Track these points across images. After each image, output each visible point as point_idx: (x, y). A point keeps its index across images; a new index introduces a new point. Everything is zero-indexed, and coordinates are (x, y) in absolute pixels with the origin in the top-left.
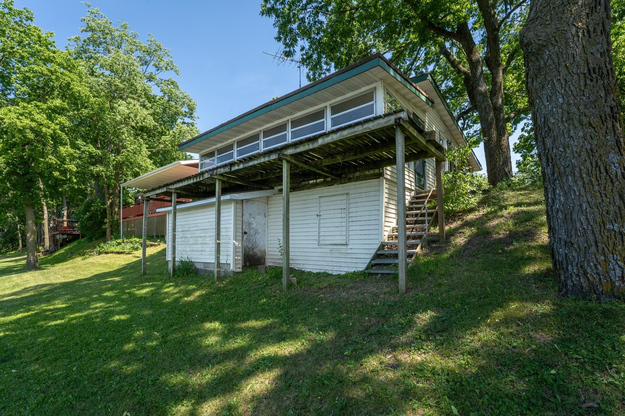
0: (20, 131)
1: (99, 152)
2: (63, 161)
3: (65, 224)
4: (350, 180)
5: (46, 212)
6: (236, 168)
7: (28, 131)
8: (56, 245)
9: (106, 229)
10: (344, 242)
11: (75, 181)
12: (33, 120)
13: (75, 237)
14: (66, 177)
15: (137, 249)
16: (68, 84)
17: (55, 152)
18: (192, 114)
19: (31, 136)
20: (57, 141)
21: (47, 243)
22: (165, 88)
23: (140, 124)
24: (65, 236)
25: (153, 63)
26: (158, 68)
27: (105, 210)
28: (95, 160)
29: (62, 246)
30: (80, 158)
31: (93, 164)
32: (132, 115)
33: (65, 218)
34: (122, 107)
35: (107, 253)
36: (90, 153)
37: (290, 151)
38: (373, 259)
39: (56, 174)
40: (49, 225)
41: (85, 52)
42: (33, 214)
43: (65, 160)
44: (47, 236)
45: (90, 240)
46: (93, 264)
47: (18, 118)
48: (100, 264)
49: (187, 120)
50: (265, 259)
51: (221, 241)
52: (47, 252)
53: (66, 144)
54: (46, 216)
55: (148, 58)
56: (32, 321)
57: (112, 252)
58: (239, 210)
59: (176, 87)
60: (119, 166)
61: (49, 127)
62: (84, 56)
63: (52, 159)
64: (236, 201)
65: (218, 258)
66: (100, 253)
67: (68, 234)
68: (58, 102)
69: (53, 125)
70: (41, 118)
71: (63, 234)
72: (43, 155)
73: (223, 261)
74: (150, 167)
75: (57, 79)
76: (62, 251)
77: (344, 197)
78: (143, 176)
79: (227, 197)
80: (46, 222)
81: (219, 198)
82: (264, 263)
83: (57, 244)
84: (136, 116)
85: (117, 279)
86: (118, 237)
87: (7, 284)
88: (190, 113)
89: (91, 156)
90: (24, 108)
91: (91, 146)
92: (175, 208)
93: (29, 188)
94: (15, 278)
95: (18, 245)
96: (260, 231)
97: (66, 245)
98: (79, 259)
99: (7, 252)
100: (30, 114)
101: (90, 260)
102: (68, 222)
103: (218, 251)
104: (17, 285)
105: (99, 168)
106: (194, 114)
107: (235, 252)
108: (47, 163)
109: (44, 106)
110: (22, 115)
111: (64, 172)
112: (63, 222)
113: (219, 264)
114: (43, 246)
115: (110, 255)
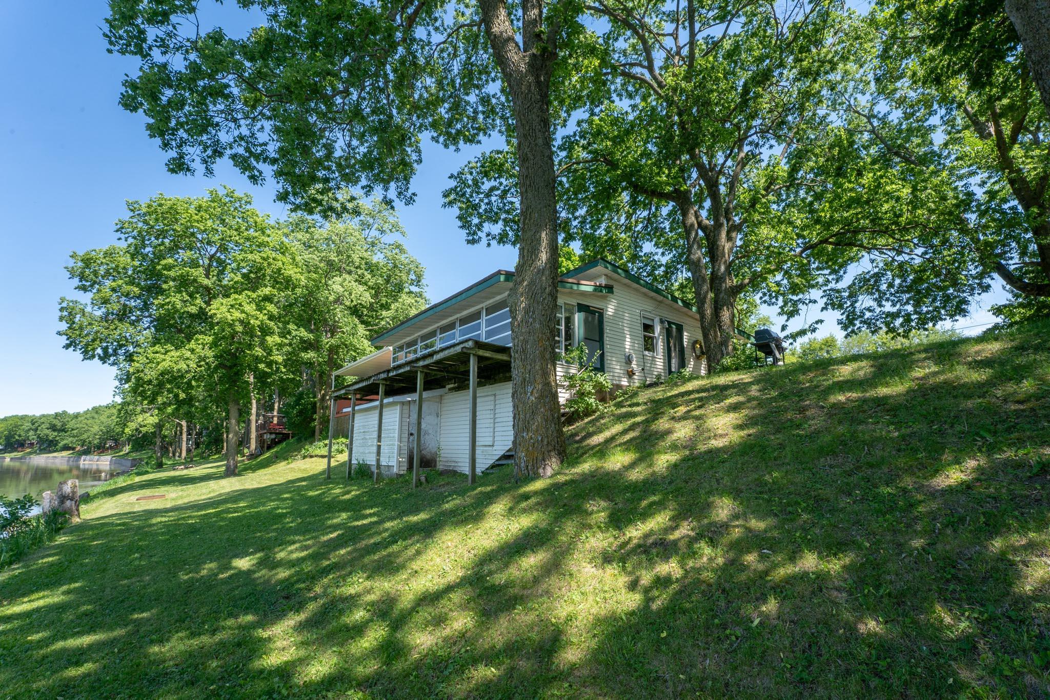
0: (231, 325)
1: (311, 336)
2: (270, 353)
3: (275, 420)
4: (495, 382)
5: (254, 405)
6: (391, 374)
7: (237, 323)
8: (262, 447)
9: (315, 426)
10: (491, 443)
11: (284, 370)
12: (243, 312)
13: (285, 437)
14: (271, 369)
15: (341, 452)
16: (279, 270)
17: (263, 344)
18: (419, 281)
19: (239, 328)
20: (265, 331)
21: (253, 445)
22: (389, 254)
23: (355, 303)
24: (273, 436)
25: (376, 226)
26: (382, 232)
27: (315, 403)
28: (307, 345)
29: (269, 448)
30: (290, 345)
31: (305, 350)
32: (346, 294)
33: (275, 413)
34: (337, 284)
35: (311, 457)
36: (301, 338)
37: (421, 363)
38: (499, 459)
39: (262, 366)
40: (257, 422)
41: (303, 222)
42: (237, 411)
43: (271, 351)
44: (253, 435)
45: (299, 440)
46: (292, 470)
47: (229, 312)
48: (299, 470)
49: (414, 289)
50: (436, 461)
51: (382, 444)
52: (252, 456)
53: (273, 333)
54: (254, 411)
55: (371, 221)
56: (217, 514)
57: (316, 456)
58: (406, 411)
59: (402, 251)
60: (333, 350)
61: (257, 319)
62: (302, 226)
63: (259, 352)
64: (403, 403)
65: (378, 461)
66: (304, 457)
67: (276, 434)
68: (267, 291)
69: (261, 315)
70: (250, 308)
71: (271, 433)
72: (250, 347)
73: (383, 462)
74: (369, 349)
75: (269, 264)
76: (267, 455)
77: (492, 398)
78: (361, 360)
79: (391, 399)
80: (253, 418)
81: (382, 401)
82: (435, 466)
83: (264, 447)
84: (350, 294)
85: (304, 483)
86: (326, 438)
87: (204, 491)
88: (418, 281)
89: (302, 341)
90: (235, 299)
91: (302, 329)
92: (354, 410)
93: (235, 382)
94: (212, 484)
95: (222, 448)
96: (430, 432)
97: (273, 448)
98: (283, 463)
99: (209, 456)
100: (240, 305)
101: (293, 465)
102: (278, 417)
103: (379, 453)
104: (214, 491)
105: (310, 355)
106: (423, 281)
107: (400, 454)
108: (253, 355)
109: (254, 295)
110: (232, 306)
111: (269, 364)
112: (273, 417)
113: (379, 466)
114: (248, 448)
115: (314, 459)
